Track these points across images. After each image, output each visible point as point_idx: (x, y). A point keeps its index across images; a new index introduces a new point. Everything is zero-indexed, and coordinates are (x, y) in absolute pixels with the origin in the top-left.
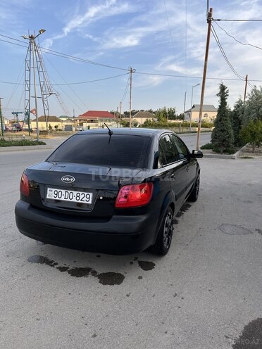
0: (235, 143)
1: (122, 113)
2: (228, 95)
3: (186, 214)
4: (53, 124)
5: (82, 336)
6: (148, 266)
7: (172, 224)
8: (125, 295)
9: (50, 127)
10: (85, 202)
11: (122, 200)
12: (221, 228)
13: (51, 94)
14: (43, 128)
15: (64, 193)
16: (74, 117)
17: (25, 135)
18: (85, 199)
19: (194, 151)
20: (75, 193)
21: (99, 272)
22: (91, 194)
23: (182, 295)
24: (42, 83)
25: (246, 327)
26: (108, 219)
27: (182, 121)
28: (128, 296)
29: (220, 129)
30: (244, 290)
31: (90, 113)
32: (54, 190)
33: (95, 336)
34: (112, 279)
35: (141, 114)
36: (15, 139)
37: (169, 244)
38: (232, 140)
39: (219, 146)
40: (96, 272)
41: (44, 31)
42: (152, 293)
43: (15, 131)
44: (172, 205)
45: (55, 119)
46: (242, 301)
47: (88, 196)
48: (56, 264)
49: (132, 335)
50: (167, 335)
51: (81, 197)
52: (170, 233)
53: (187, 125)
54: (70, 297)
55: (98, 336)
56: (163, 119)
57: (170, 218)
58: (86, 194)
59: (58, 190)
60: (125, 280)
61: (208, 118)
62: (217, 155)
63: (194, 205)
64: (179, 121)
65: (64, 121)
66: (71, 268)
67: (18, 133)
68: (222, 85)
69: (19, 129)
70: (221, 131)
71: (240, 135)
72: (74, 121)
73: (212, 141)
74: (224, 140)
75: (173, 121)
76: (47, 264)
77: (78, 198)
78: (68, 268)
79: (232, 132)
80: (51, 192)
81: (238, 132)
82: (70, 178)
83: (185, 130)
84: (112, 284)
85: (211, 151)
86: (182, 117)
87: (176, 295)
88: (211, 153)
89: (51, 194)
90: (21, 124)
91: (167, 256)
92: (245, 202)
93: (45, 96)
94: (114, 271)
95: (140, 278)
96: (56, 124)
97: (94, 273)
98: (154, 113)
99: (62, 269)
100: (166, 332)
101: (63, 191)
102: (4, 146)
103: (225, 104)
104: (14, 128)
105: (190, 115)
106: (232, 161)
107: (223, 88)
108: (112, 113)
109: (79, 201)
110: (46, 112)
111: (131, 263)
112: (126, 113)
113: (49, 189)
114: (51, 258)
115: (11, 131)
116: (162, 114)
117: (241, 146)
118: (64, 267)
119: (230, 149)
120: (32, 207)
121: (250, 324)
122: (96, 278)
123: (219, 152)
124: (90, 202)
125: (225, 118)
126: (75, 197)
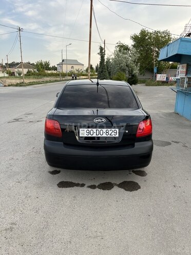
10: (114, 136)
18: (113, 134)
20: (104, 130)
22: (118, 130)
27: (55, 72)
32: (85, 130)
40: (115, 184)
47: (115, 131)
51: (110, 132)
56: (42, 70)
58: (113, 130)
59: (90, 130)
61: (75, 70)
64: (53, 72)
68: (101, 47)
75: (49, 72)
77: (107, 134)
80: (83, 132)
82: (102, 119)
86: (54, 69)
101: (94, 130)
105: (62, 68)
109: (109, 136)
111: (130, 173)
113: (81, 129)
116: (40, 67)
124: (117, 136)
126: (104, 133)
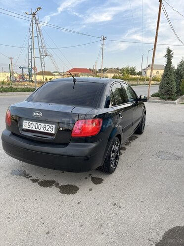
0: (177, 93)
1: (98, 70)
2: (172, 57)
3: (133, 143)
4: (48, 77)
5: (38, 233)
6: (98, 181)
7: (119, 150)
8: (76, 202)
9: (46, 79)
10: (50, 132)
11: (77, 131)
12: (158, 155)
13: (46, 55)
14: (41, 80)
15: (35, 125)
16: (63, 73)
17: (26, 84)
18: (50, 129)
19: (141, 96)
20: (43, 125)
21: (61, 184)
22: (54, 126)
23: (120, 205)
24: (40, 47)
25: (166, 233)
26: (66, 145)
28: (79, 203)
29: (166, 81)
30: (169, 203)
31: (74, 70)
32: (28, 122)
33: (48, 233)
34: (69, 189)
35: (111, 71)
36: (19, 87)
37: (116, 165)
38: (175, 90)
39: (165, 94)
40: (58, 184)
41: (40, 8)
42: (97, 202)
43: (21, 82)
44: (119, 137)
45: (49, 74)
46: (165, 211)
47: (52, 128)
48: (31, 177)
49: (77, 234)
50: (103, 236)
51: (47, 128)
52: (117, 158)
53: (143, 80)
54: (36, 202)
55: (51, 234)
56: (126, 75)
57: (117, 146)
58: (50, 125)
59: (31, 122)
60: (79, 191)
61: (160, 74)
62: (162, 101)
63: (140, 137)
64: (137, 76)
65: (56, 75)
66: (41, 180)
67: (22, 83)
68: (168, 49)
69: (24, 80)
70: (167, 83)
71: (181, 87)
72: (63, 76)
73: (160, 91)
74: (168, 90)
75: (133, 76)
76: (24, 176)
77: (45, 129)
78: (38, 180)
79: (174, 84)
81: (179, 85)
82: (39, 113)
83: (142, 83)
84: (68, 193)
85: (159, 98)
86: (140, 74)
87: (115, 204)
88: (158, 99)
89: (26, 125)
90: (26, 77)
91: (113, 174)
92: (179, 136)
93: (42, 57)
94: (73, 184)
95: (91, 190)
96: (50, 77)
97: (57, 185)
98: (120, 70)
99: (34, 181)
100: (103, 234)
101: (34, 123)
102: (11, 92)
103: (171, 63)
104: (21, 80)
105: (146, 72)
106: (174, 106)
107: (169, 51)
108: (90, 70)
109: (46, 131)
110: (43, 68)
111: (86, 178)
112: (100, 70)
113: (24, 121)
114: (27, 172)
115: (19, 81)
116: (125, 71)
117: (181, 95)
118: (36, 179)
119: (173, 97)
120: (13, 134)
121: (169, 230)
122: (58, 189)
123: (164, 99)
124: (53, 132)
125: (170, 73)
126: (42, 127)
